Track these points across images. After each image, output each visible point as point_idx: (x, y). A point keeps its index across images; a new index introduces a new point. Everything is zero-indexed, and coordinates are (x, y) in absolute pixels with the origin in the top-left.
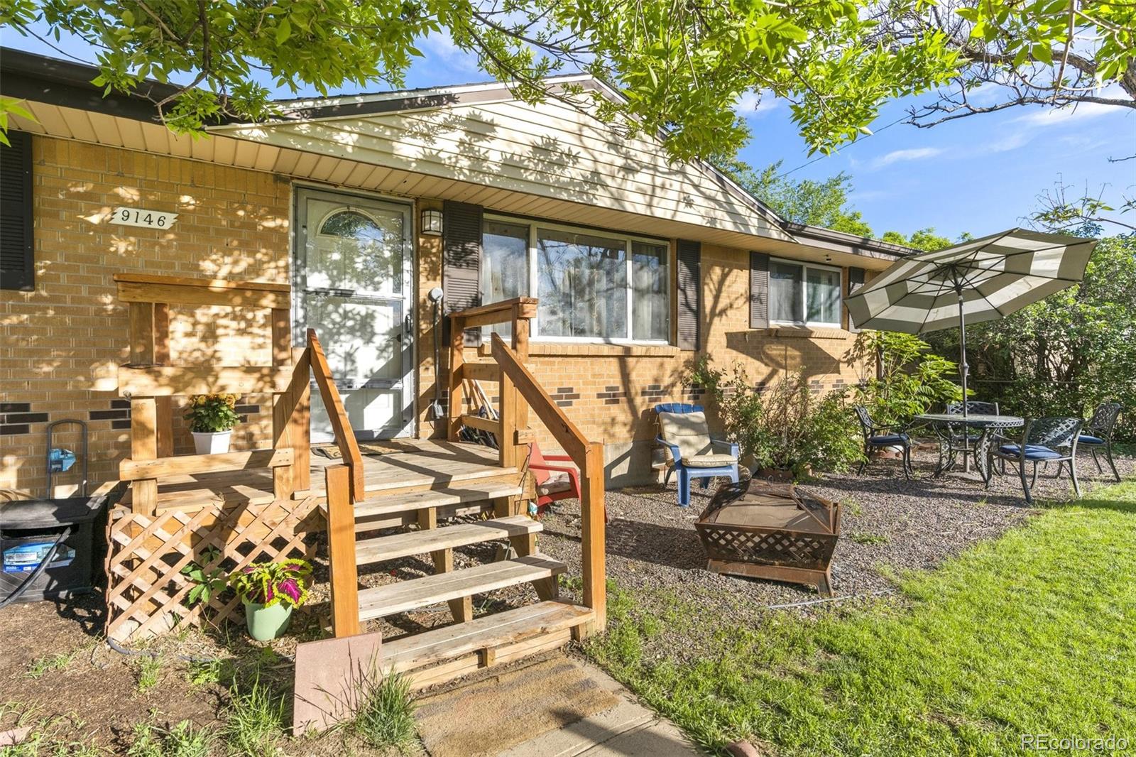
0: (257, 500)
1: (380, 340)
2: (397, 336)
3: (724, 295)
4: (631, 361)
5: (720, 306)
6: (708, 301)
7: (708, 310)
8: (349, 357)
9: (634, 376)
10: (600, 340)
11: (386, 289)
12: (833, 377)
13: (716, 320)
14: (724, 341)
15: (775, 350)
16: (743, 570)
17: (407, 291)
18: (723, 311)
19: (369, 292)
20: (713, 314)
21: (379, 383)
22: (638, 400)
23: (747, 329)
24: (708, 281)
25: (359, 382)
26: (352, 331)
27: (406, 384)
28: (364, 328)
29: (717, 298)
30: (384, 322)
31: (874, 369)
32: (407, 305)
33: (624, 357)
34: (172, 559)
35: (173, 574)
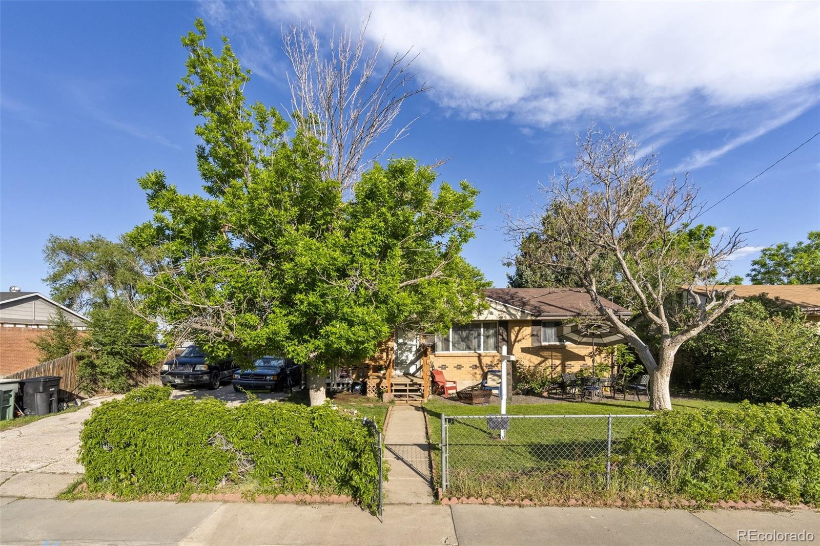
0: (384, 380)
1: (413, 353)
2: (418, 350)
3: (519, 336)
4: (482, 357)
5: (518, 339)
6: (513, 337)
7: (513, 340)
8: (407, 356)
9: (482, 361)
10: (473, 352)
11: (414, 343)
12: (581, 363)
13: (516, 343)
14: (520, 350)
15: (545, 354)
16: (463, 401)
17: (418, 342)
18: (520, 340)
19: (411, 343)
20: (515, 341)
21: (413, 363)
22: (484, 368)
23: (531, 346)
24: (512, 330)
25: (408, 362)
26: (407, 351)
27: (418, 363)
28: (410, 350)
29: (517, 337)
30: (414, 349)
31: (610, 360)
32: (418, 346)
33: (479, 356)
34: (374, 387)
35: (374, 389)
